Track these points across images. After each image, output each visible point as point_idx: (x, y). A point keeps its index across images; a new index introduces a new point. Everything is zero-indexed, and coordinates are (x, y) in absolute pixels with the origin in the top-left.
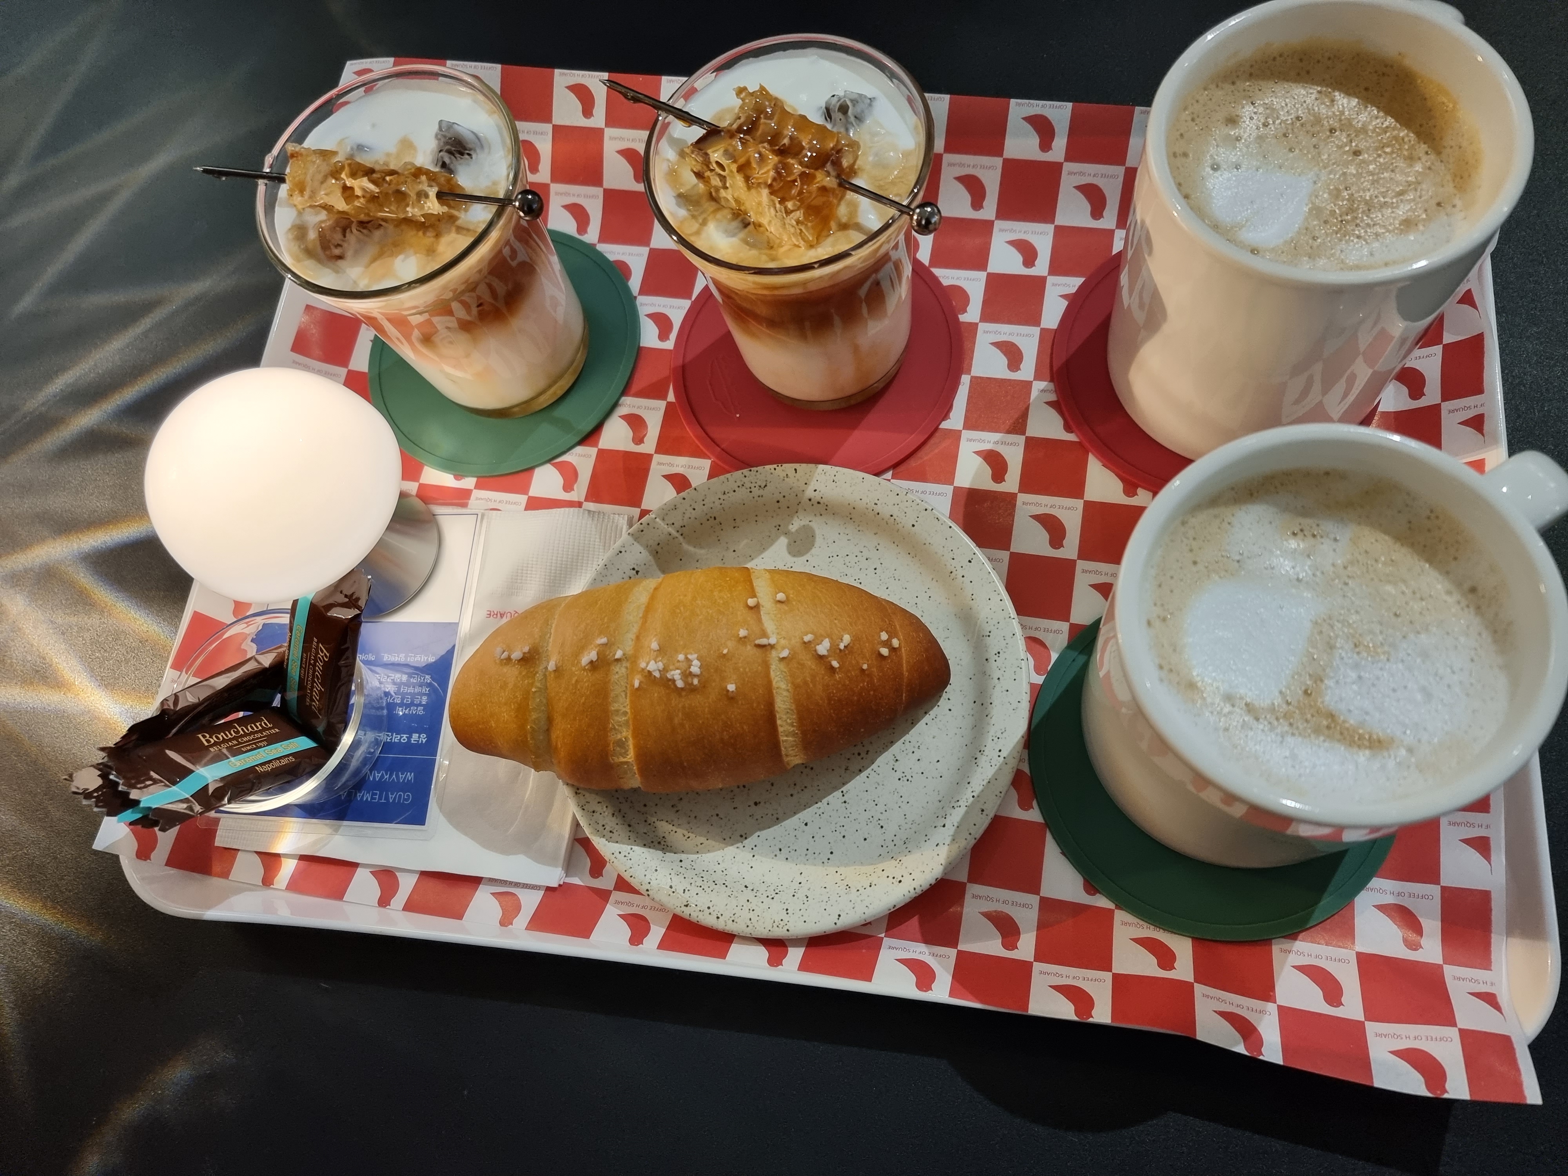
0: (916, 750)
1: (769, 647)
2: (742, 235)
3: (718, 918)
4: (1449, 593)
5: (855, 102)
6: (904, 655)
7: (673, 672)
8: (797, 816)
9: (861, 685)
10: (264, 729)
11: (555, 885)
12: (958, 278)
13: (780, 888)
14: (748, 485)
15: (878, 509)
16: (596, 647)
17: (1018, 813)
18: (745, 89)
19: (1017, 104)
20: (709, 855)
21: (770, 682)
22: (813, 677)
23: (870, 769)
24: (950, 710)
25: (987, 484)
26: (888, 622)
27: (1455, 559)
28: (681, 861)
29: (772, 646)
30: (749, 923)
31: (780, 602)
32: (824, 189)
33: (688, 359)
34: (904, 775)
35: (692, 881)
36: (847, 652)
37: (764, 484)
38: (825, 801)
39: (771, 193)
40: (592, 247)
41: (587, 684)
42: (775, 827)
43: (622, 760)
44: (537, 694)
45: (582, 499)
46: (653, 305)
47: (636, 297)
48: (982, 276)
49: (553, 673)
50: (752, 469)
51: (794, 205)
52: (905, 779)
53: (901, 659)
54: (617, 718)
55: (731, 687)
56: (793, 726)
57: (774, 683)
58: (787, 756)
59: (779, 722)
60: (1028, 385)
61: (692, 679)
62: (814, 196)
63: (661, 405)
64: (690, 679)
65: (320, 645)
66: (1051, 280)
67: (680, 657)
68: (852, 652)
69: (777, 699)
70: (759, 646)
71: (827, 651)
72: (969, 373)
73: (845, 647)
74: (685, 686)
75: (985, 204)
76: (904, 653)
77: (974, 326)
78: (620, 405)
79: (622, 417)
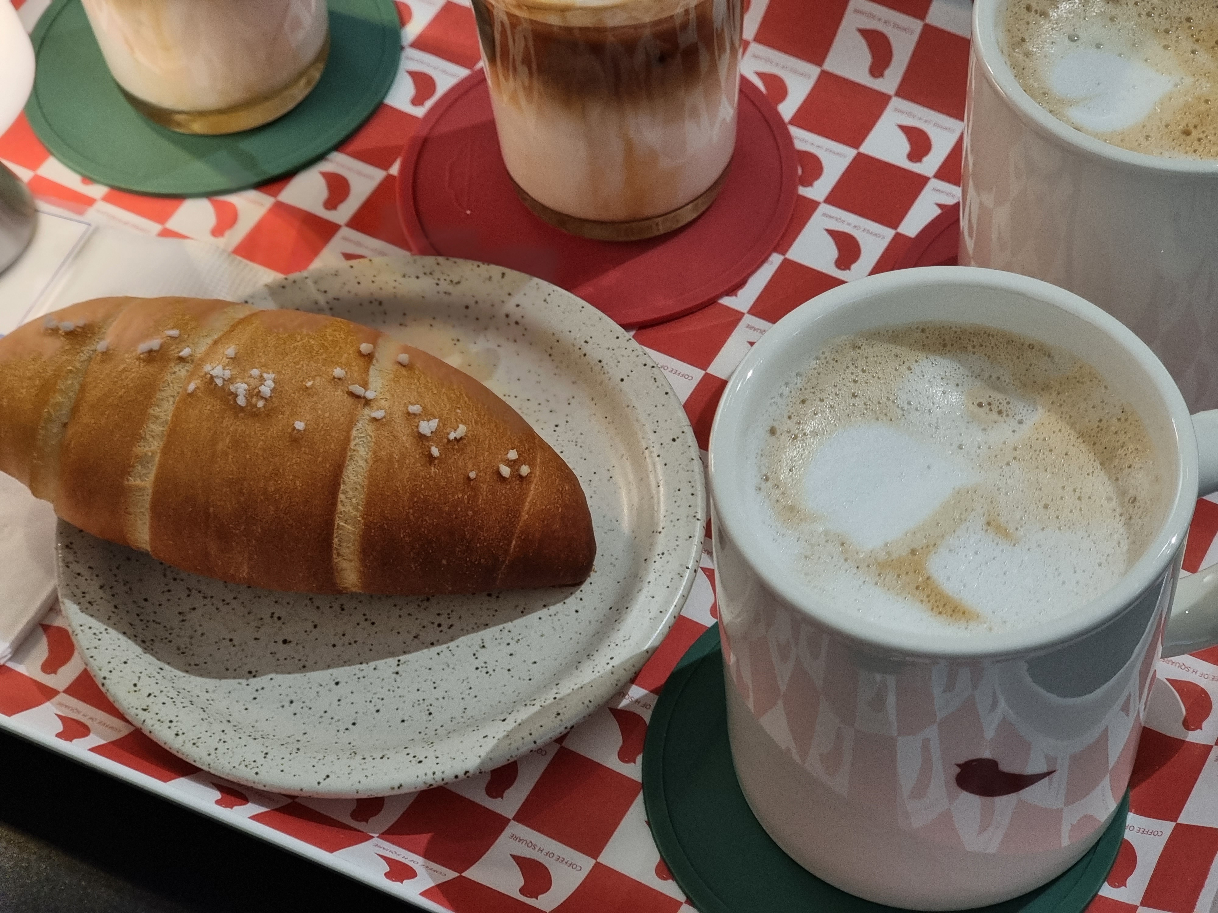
0: (513, 643)
1: (363, 400)
3: (179, 735)
4: (1109, 499)
6: (531, 493)
7: (237, 386)
8: (330, 671)
9: (460, 496)
12: (818, 147)
14: (437, 276)
16: (162, 338)
17: (613, 762)
20: (199, 679)
21: (348, 440)
22: (403, 456)
23: (446, 645)
24: (576, 610)
26: (525, 448)
27: (1130, 467)
28: (161, 669)
29: (367, 402)
31: (400, 363)
34: (484, 665)
35: (164, 690)
36: (456, 447)
37: (457, 281)
41: (133, 375)
42: (298, 676)
43: (138, 482)
44: (71, 375)
46: (421, 62)
47: (404, 49)
48: (850, 153)
49: (100, 355)
50: (450, 259)
52: (484, 670)
53: (527, 494)
54: (152, 426)
55: (300, 425)
56: (357, 510)
57: (352, 444)
58: (339, 556)
59: (341, 496)
61: (258, 400)
63: (379, 175)
64: (254, 400)
66: (934, 183)
67: (255, 372)
68: (462, 451)
69: (348, 465)
70: (352, 394)
71: (432, 432)
72: (783, 253)
73: (455, 438)
74: (247, 406)
75: (887, 72)
76: (533, 490)
77: (813, 205)
78: (327, 160)
79: (324, 173)
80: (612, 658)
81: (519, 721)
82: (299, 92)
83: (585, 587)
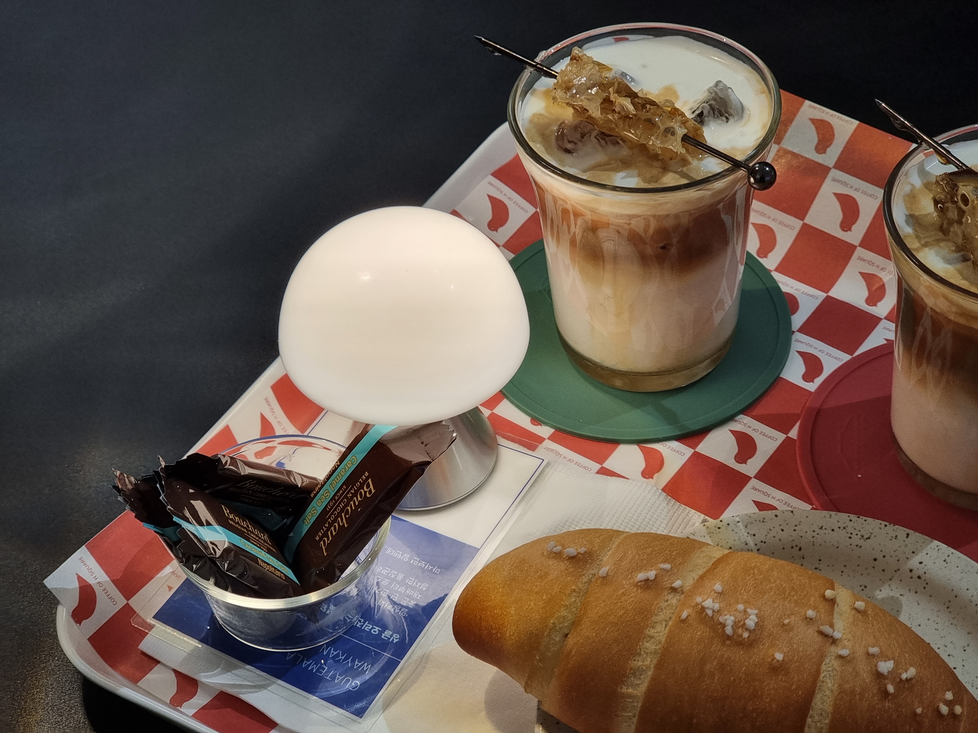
1: (831, 639)
2: (959, 266)
7: (726, 618)
9: (907, 728)
14: (850, 530)
16: (656, 570)
21: (818, 672)
22: (863, 691)
29: (834, 641)
31: (857, 609)
33: (826, 407)
36: (906, 686)
37: (868, 536)
40: (767, 272)
41: (632, 600)
44: (575, 594)
46: (809, 345)
47: (794, 332)
49: (601, 579)
50: (861, 517)
53: (958, 731)
55: (779, 656)
57: (822, 675)
59: (809, 720)
61: (742, 632)
63: (780, 437)
65: (370, 481)
67: (741, 607)
68: (910, 689)
69: (818, 694)
70: (821, 633)
71: (888, 672)
73: (906, 678)
74: (733, 635)
76: (963, 727)
78: (736, 421)
79: (731, 431)
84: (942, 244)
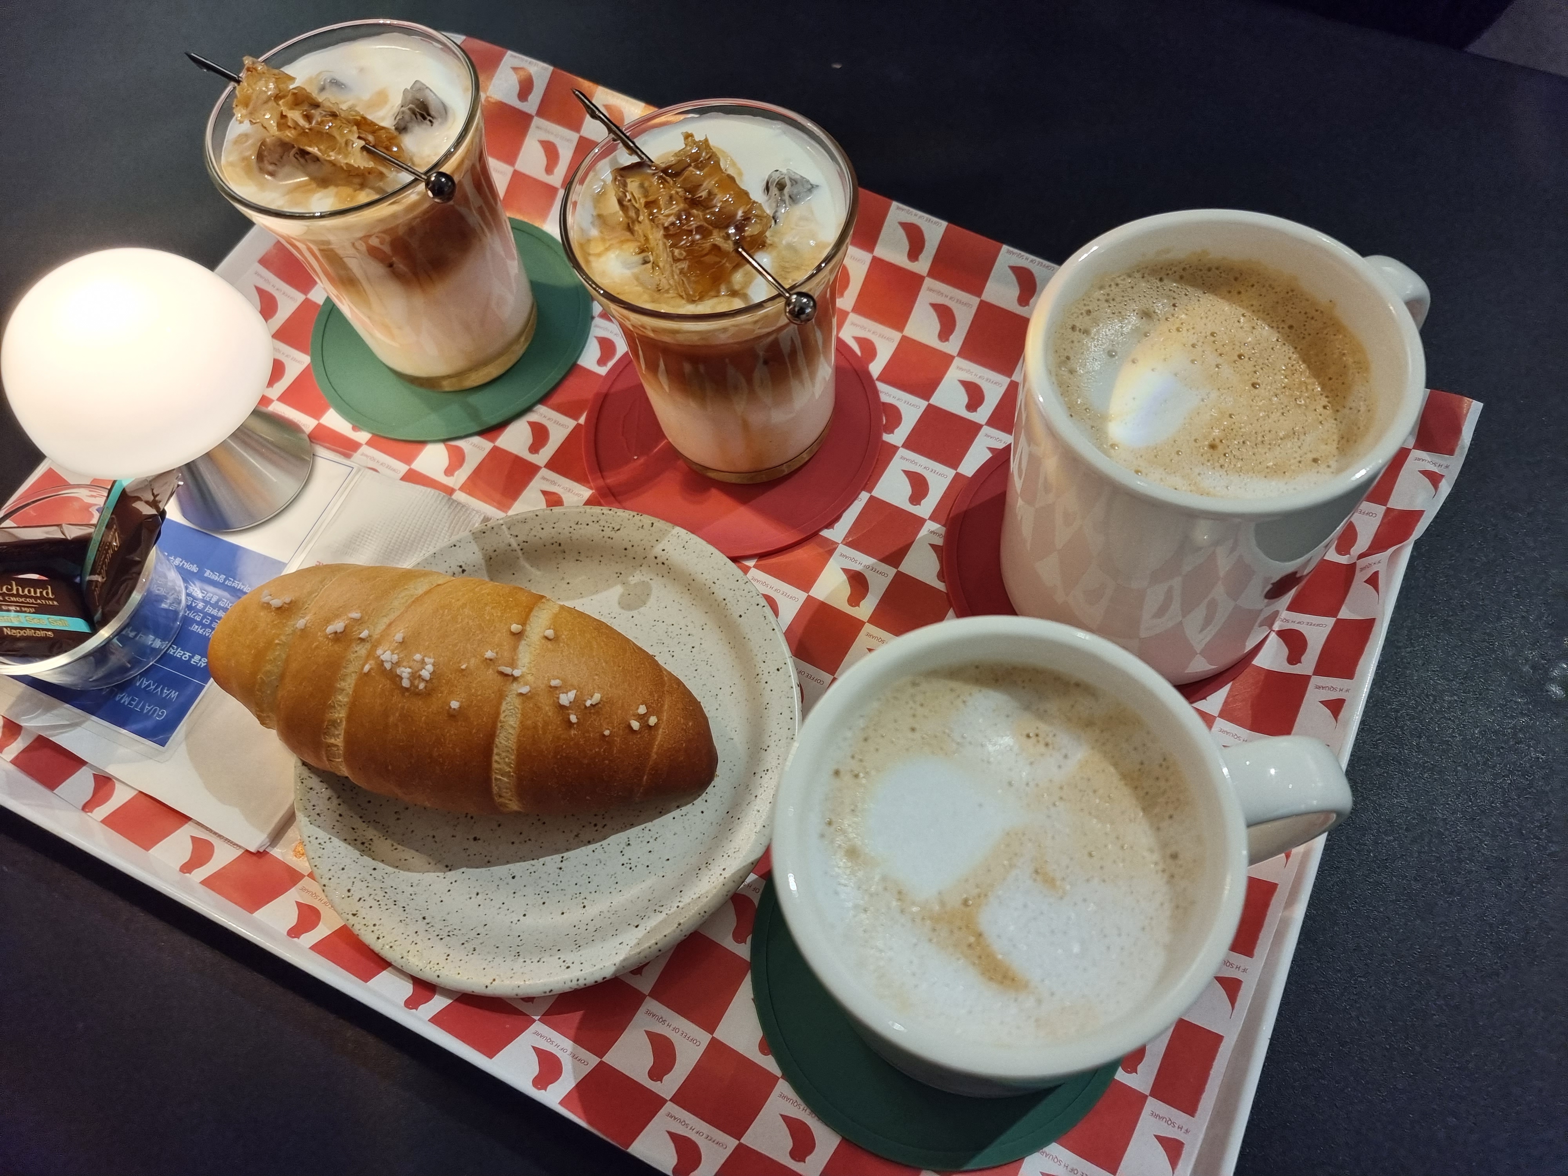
0: (652, 840)
1: (511, 678)
3: (378, 938)
4: (1151, 851)
5: (794, 182)
6: (659, 738)
7: (403, 669)
8: (508, 866)
9: (597, 750)
10: (42, 597)
11: (253, 850)
12: (899, 400)
13: (455, 932)
14: (602, 523)
15: (715, 588)
16: (347, 620)
17: (729, 943)
18: (691, 135)
19: (1009, 252)
20: (406, 873)
21: (498, 714)
22: (546, 724)
23: (599, 844)
24: (702, 812)
25: (841, 603)
26: (656, 698)
27: (1171, 817)
28: (375, 869)
29: (515, 679)
30: (405, 954)
31: (546, 638)
32: (716, 248)
33: (613, 390)
34: (630, 861)
35: (373, 892)
36: (592, 711)
37: (618, 528)
38: (542, 860)
39: (667, 236)
41: (324, 653)
42: (483, 870)
43: (332, 741)
44: (278, 647)
45: (457, 487)
46: (606, 329)
47: (593, 318)
48: (923, 404)
49: (299, 632)
50: (612, 509)
51: (681, 254)
52: (629, 866)
53: (654, 739)
54: (340, 697)
55: (455, 705)
56: (511, 767)
57: (502, 717)
58: (500, 796)
59: (496, 758)
60: (920, 522)
61: (419, 683)
62: (705, 252)
63: (571, 424)
64: (416, 682)
65: (116, 533)
66: (986, 430)
67: (418, 657)
68: (597, 713)
69: (500, 733)
70: (502, 674)
71: (570, 702)
72: (870, 491)
73: (591, 705)
74: (411, 687)
75: (951, 337)
76: (660, 734)
77: (895, 449)
78: (534, 411)
79: (530, 423)
80: (724, 869)
81: (648, 929)
82: (520, 349)
83: (710, 789)
84: (625, 246)
